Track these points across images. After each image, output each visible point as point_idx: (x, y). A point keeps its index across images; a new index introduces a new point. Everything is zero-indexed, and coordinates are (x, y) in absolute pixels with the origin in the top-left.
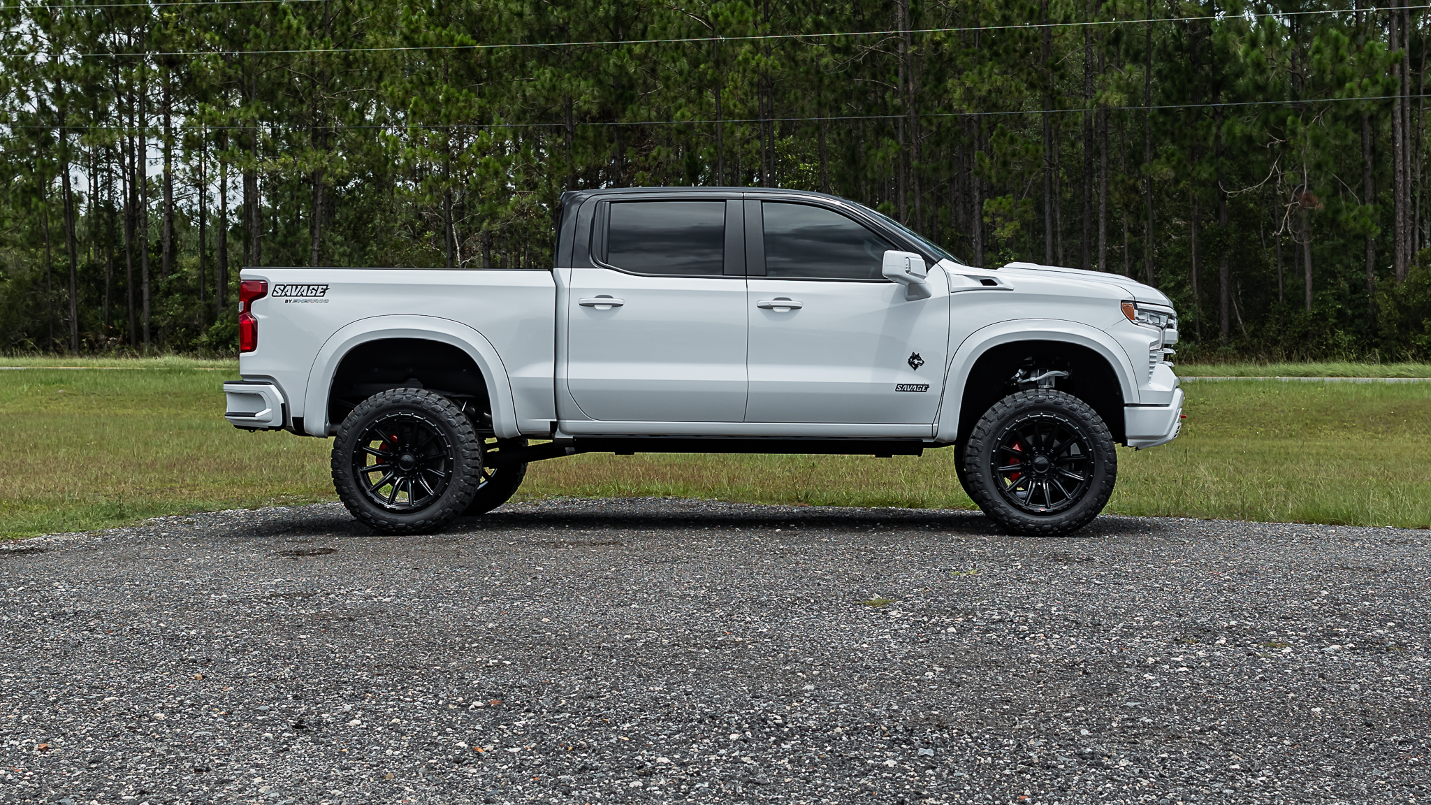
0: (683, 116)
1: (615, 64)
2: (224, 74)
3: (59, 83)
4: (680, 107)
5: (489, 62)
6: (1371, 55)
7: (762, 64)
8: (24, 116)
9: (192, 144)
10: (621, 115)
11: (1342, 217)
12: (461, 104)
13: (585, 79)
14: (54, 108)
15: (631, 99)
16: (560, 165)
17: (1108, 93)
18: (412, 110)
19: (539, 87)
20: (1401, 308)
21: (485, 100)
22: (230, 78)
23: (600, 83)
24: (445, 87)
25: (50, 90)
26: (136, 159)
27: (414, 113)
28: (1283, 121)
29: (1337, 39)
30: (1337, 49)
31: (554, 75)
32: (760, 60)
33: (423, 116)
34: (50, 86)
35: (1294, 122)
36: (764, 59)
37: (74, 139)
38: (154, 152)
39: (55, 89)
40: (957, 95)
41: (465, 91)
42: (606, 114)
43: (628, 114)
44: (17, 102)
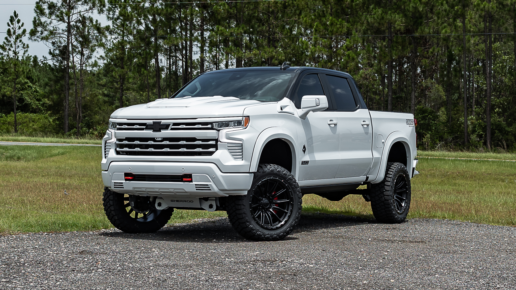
0: (446, 32)
1: (413, 7)
2: (228, 12)
3: (154, 16)
4: (445, 27)
5: (352, 6)
7: (486, 6)
8: (139, 31)
9: (213, 45)
10: (415, 31)
12: (338, 26)
13: (398, 14)
14: (152, 28)
15: (421, 24)
16: (385, 56)
18: (315, 28)
19: (376, 18)
21: (350, 24)
22: (231, 14)
23: (405, 16)
24: (330, 18)
25: (151, 20)
26: (188, 52)
27: (316, 30)
31: (383, 12)
32: (485, 4)
33: (320, 32)
34: (151, 18)
36: (487, 4)
37: (161, 42)
38: (196, 49)
39: (152, 19)
41: (340, 20)
42: (408, 31)
43: (419, 30)
44: (136, 25)
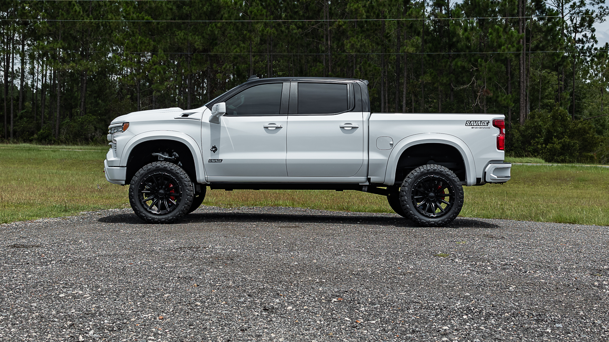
0: (237, 52)
1: (210, 30)
2: (48, 29)
4: (235, 48)
5: (158, 28)
6: (512, 36)
7: (269, 32)
9: (33, 57)
10: (212, 51)
11: (499, 99)
12: (146, 44)
13: (198, 35)
15: (216, 44)
17: (408, 48)
18: (126, 46)
19: (179, 38)
20: (523, 136)
21: (155, 43)
22: (50, 31)
23: (203, 37)
24: (140, 37)
27: (127, 47)
28: (476, 61)
29: (498, 29)
30: (498, 33)
31: (185, 34)
32: (268, 30)
33: (130, 49)
35: (481, 61)
36: (270, 30)
38: (17, 60)
40: (348, 47)
41: (148, 39)
42: (205, 50)
43: (215, 50)
